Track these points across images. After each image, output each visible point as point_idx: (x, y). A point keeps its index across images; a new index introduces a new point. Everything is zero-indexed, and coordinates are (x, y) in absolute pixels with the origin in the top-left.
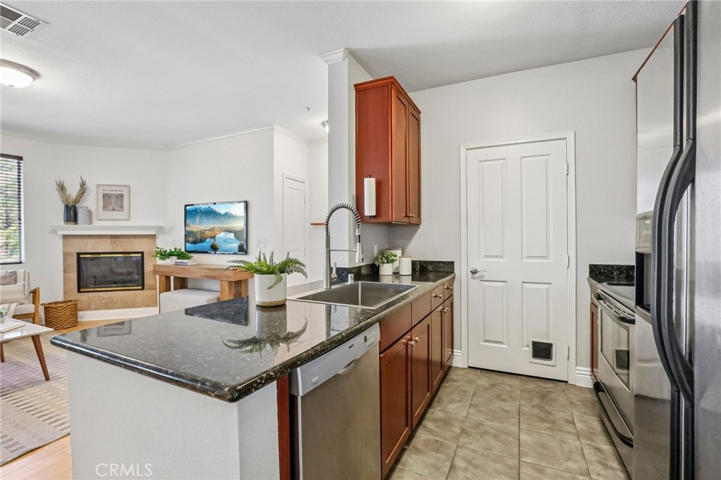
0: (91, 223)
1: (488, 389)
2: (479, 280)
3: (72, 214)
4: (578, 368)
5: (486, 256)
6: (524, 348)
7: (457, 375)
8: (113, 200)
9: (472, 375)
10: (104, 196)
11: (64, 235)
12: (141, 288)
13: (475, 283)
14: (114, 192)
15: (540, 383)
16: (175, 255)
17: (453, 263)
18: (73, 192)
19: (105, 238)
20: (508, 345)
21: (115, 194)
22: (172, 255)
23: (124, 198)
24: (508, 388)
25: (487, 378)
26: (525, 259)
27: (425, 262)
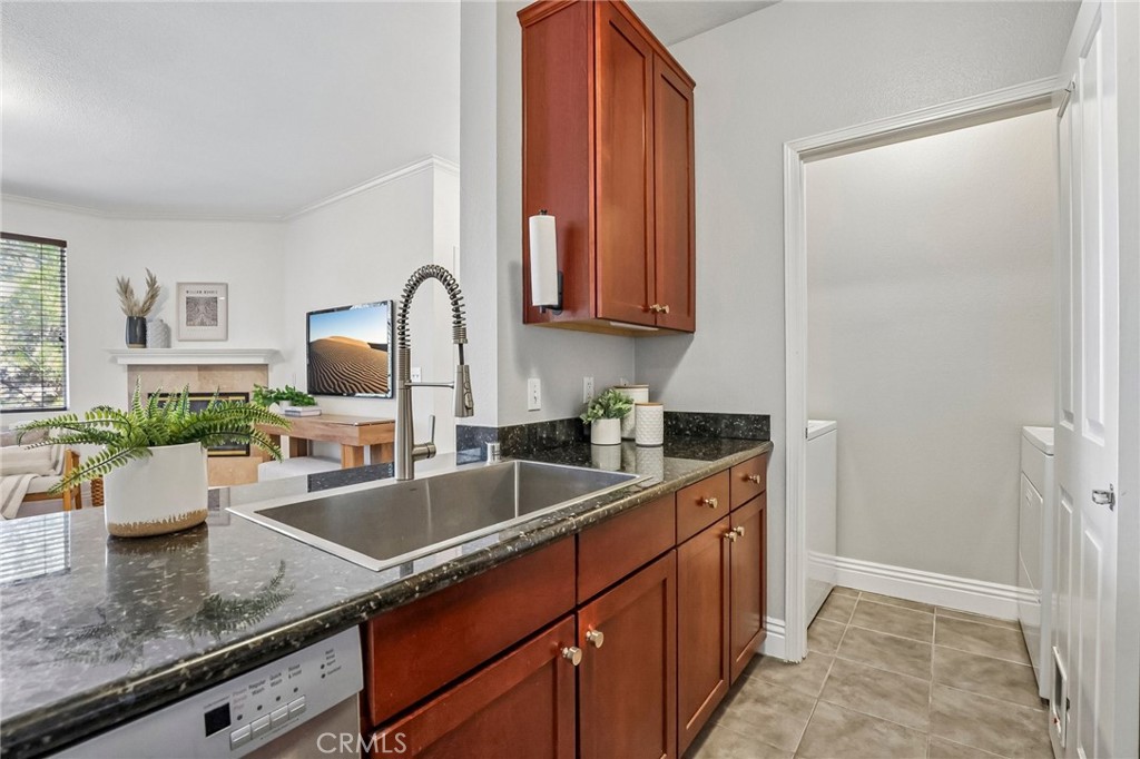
0: (169, 346)
3: (138, 332)
8: (203, 309)
10: (189, 301)
11: (129, 366)
12: (244, 452)
14: (203, 295)
16: (287, 399)
17: (767, 418)
18: (140, 294)
19: (190, 370)
21: (205, 298)
22: (283, 399)
23: (219, 305)
27: (703, 415)
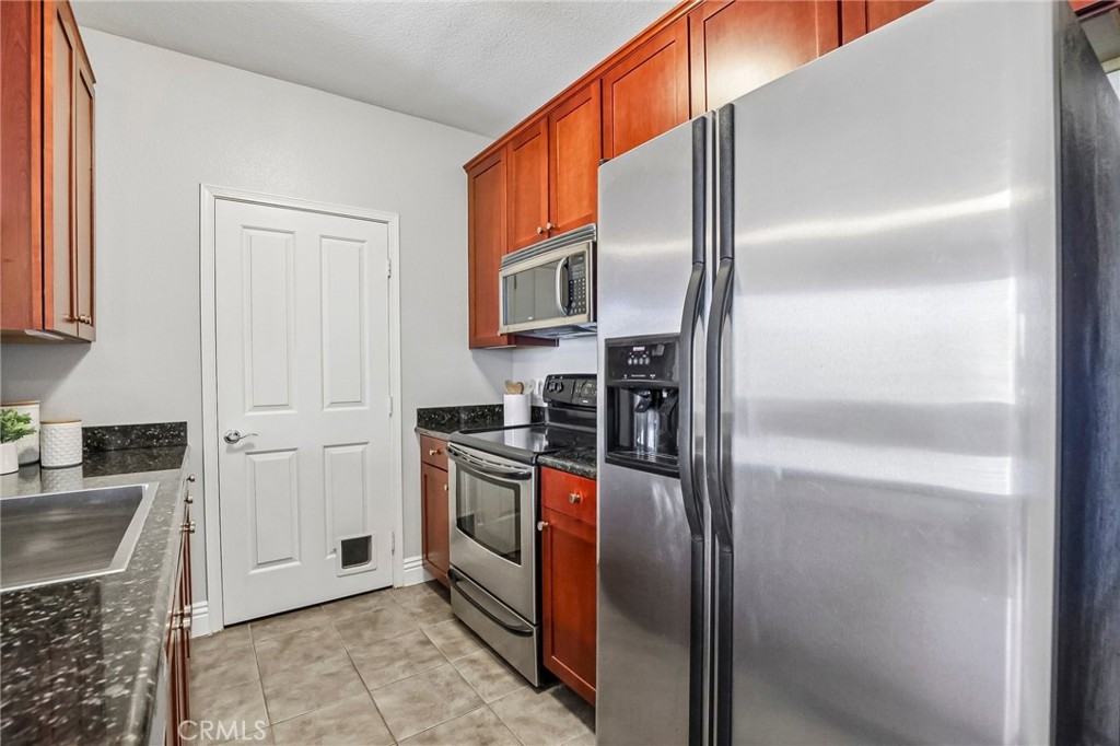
1: (281, 651)
2: (242, 455)
4: (406, 560)
5: (256, 407)
6: (329, 557)
7: (204, 653)
9: (237, 640)
13: (235, 461)
15: (359, 604)
17: (182, 424)
20: (300, 561)
24: (316, 634)
25: (270, 632)
26: (328, 407)
